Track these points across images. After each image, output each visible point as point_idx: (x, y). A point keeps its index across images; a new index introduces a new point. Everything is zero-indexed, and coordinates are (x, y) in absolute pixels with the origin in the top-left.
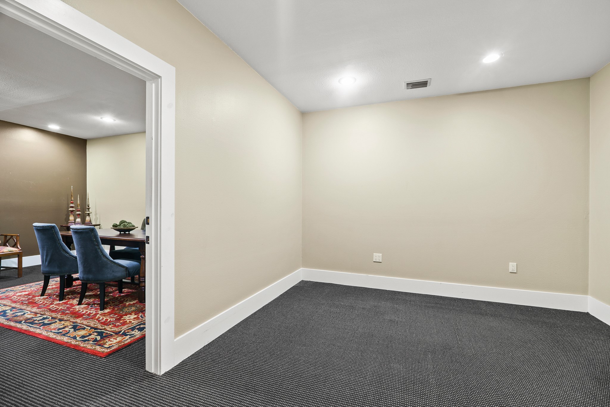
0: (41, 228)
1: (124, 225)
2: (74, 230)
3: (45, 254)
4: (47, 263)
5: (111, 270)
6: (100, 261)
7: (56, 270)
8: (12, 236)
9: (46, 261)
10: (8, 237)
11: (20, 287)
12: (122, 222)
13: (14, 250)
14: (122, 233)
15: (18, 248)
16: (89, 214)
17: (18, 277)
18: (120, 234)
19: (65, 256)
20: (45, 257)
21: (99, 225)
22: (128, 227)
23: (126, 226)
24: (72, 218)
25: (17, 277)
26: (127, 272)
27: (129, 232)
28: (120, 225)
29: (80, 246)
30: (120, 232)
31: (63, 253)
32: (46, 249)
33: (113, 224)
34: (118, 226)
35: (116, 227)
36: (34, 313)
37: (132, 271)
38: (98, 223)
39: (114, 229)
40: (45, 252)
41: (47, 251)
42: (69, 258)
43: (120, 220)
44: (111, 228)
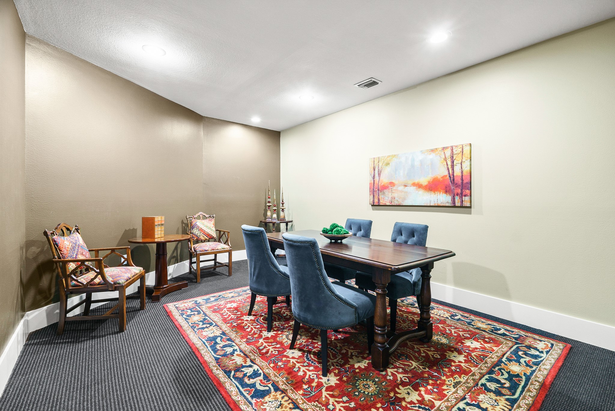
0: (250, 233)
1: (338, 231)
2: (289, 242)
3: (253, 266)
4: (255, 278)
5: (336, 311)
6: (323, 295)
7: (264, 289)
8: (224, 232)
9: (254, 275)
10: (222, 233)
11: (230, 293)
12: (334, 226)
13: (226, 247)
14: (333, 241)
15: (229, 245)
16: (283, 209)
17: (229, 276)
18: (331, 242)
19: (274, 271)
20: (253, 270)
21: (292, 221)
22: (342, 234)
23: (340, 232)
24: (269, 213)
25: (228, 274)
26: (357, 315)
27: (341, 240)
28: (332, 230)
29: (295, 267)
30: (331, 240)
31: (272, 267)
32: (254, 260)
33: (322, 229)
34: (329, 231)
35: (327, 233)
36: (244, 354)
37: (362, 312)
38: (290, 220)
39: (324, 236)
40: (253, 263)
41: (255, 262)
42: (277, 274)
43: (331, 224)
44: (321, 234)
